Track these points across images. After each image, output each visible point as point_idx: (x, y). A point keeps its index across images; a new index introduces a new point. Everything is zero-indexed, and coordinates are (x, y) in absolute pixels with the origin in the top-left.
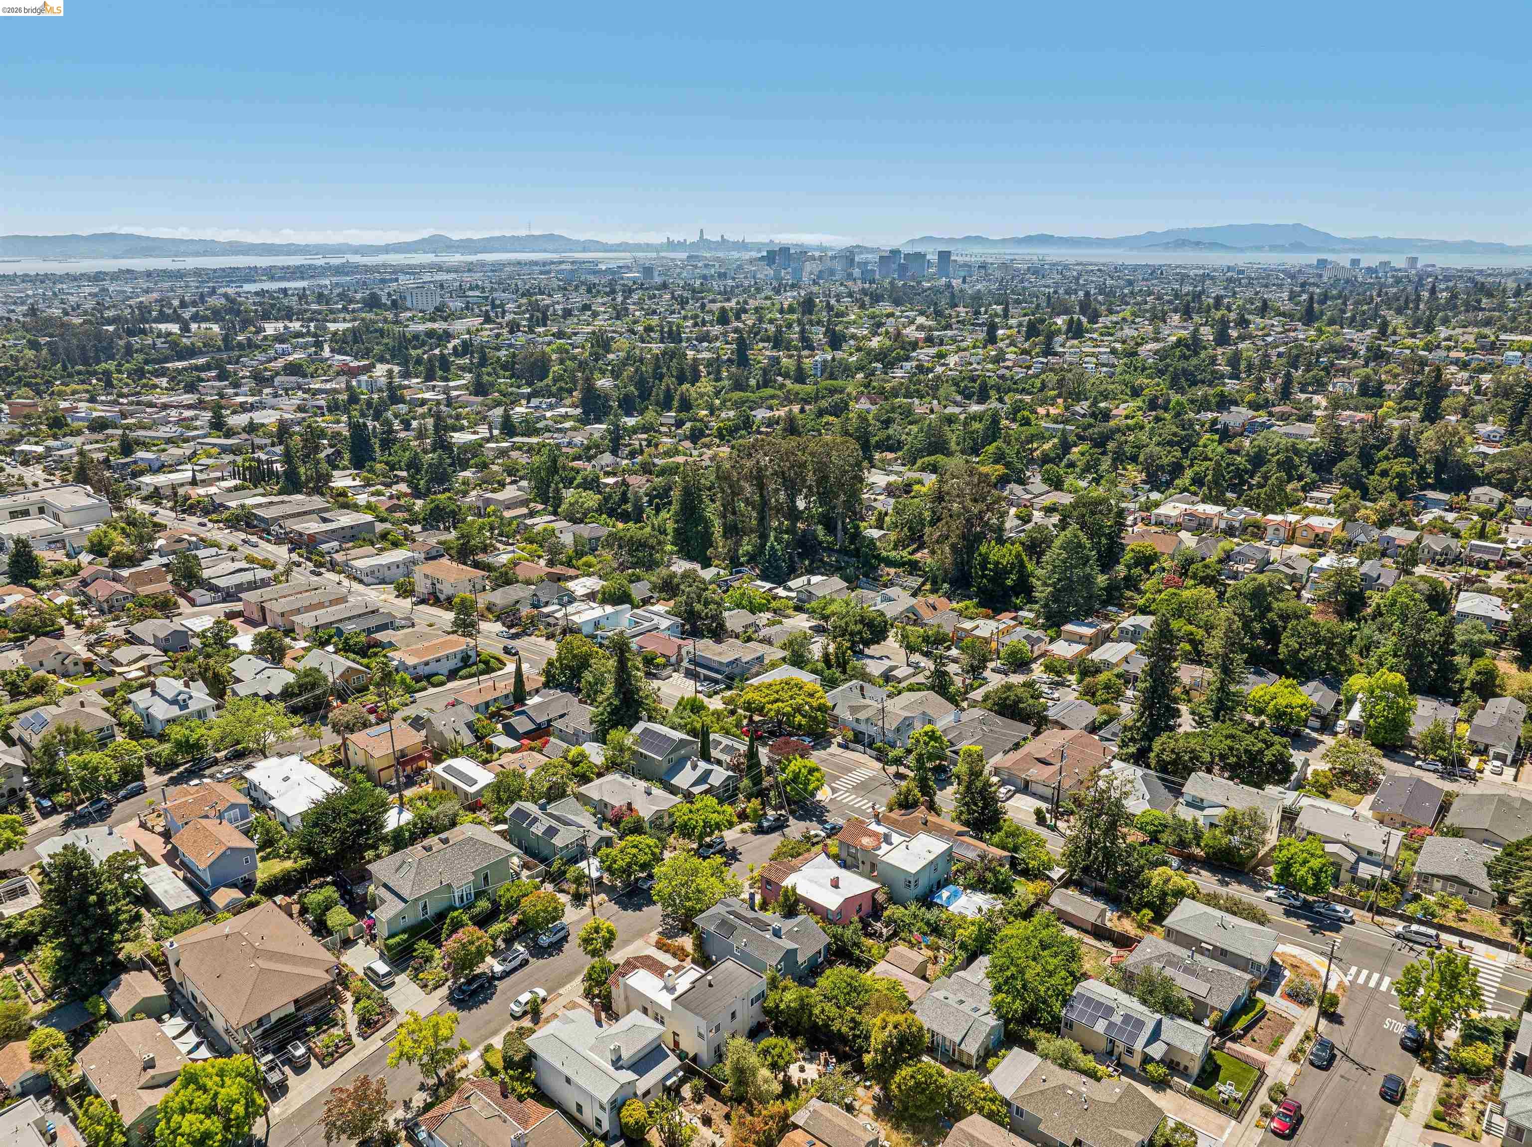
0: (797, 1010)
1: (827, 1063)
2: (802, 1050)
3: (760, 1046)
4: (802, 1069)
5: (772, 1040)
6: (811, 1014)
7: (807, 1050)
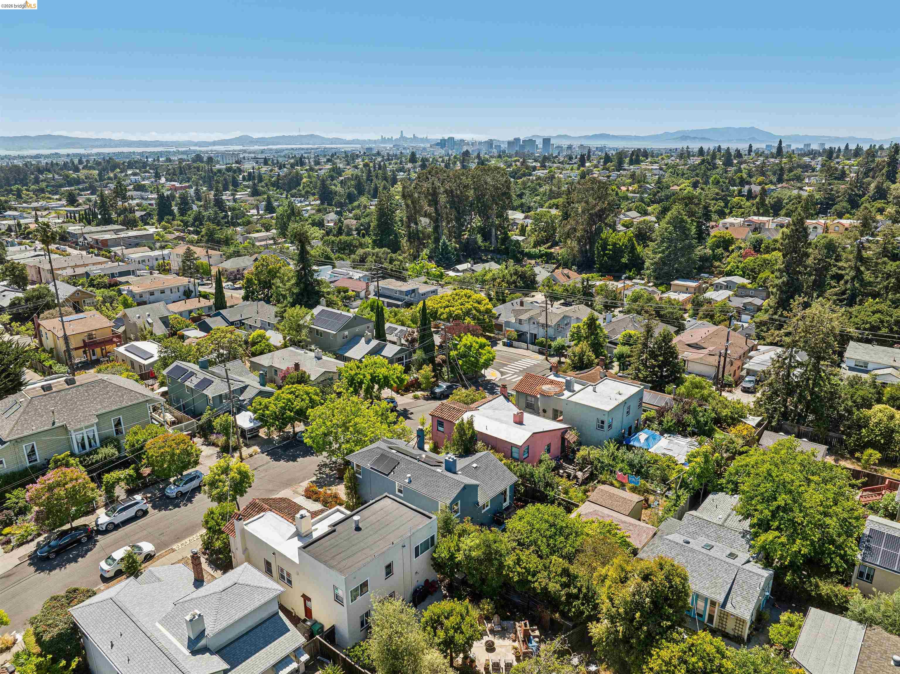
0: (480, 561)
1: (527, 639)
2: (488, 619)
3: (427, 614)
4: (490, 648)
5: (446, 605)
6: (501, 566)
7: (496, 618)
